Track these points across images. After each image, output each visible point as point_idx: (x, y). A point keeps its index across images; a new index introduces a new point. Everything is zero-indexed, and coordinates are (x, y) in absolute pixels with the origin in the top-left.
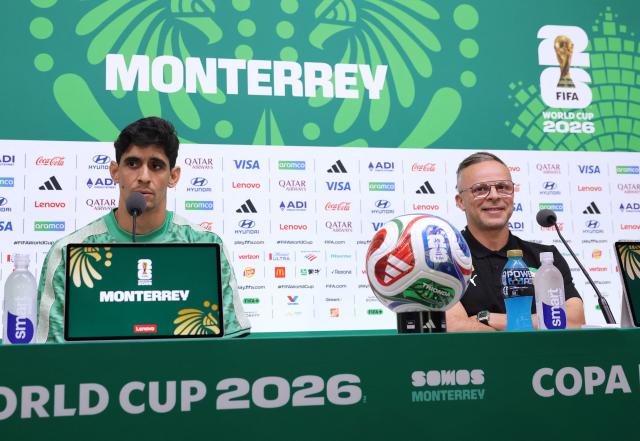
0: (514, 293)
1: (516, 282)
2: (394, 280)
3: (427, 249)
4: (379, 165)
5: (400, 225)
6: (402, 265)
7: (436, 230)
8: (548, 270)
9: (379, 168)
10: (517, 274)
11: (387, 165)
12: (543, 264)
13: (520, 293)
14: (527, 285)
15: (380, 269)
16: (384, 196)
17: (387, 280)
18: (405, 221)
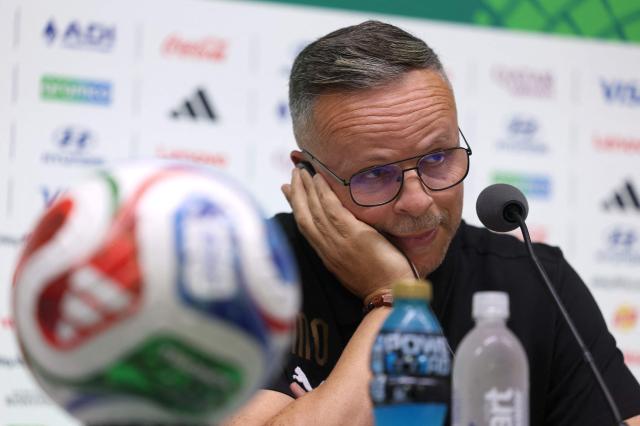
0: (399, 395)
1: (406, 367)
2: (85, 333)
3: (181, 257)
4: (72, 29)
5: (114, 187)
6: (109, 293)
7: (208, 209)
8: (490, 341)
9: (73, 39)
10: (411, 344)
11: (96, 34)
12: (480, 325)
13: (416, 396)
14: (433, 375)
15: (50, 303)
16: (79, 116)
17: (65, 332)
18: (129, 180)
